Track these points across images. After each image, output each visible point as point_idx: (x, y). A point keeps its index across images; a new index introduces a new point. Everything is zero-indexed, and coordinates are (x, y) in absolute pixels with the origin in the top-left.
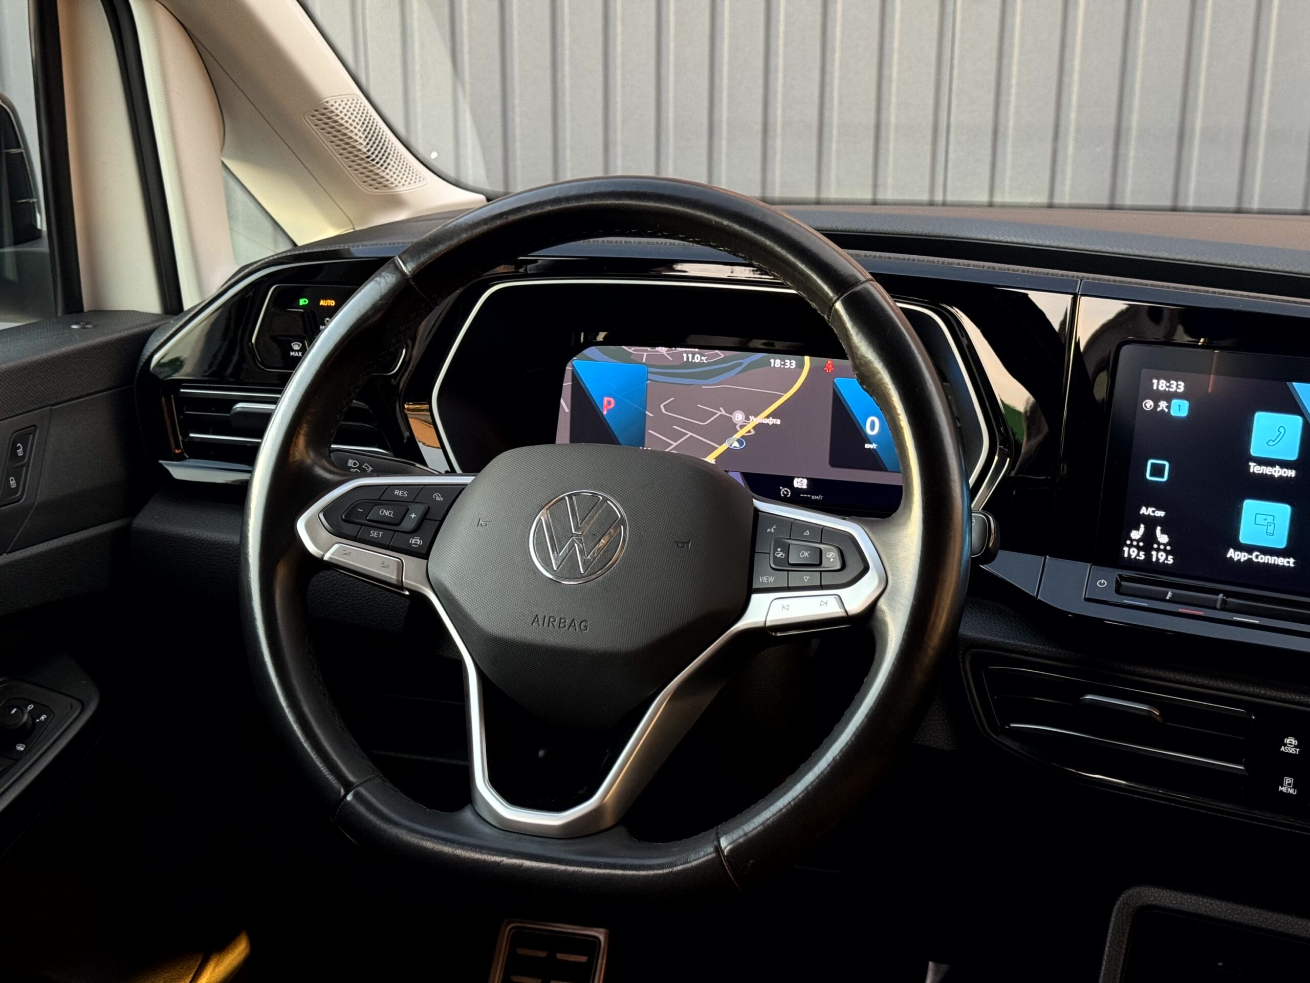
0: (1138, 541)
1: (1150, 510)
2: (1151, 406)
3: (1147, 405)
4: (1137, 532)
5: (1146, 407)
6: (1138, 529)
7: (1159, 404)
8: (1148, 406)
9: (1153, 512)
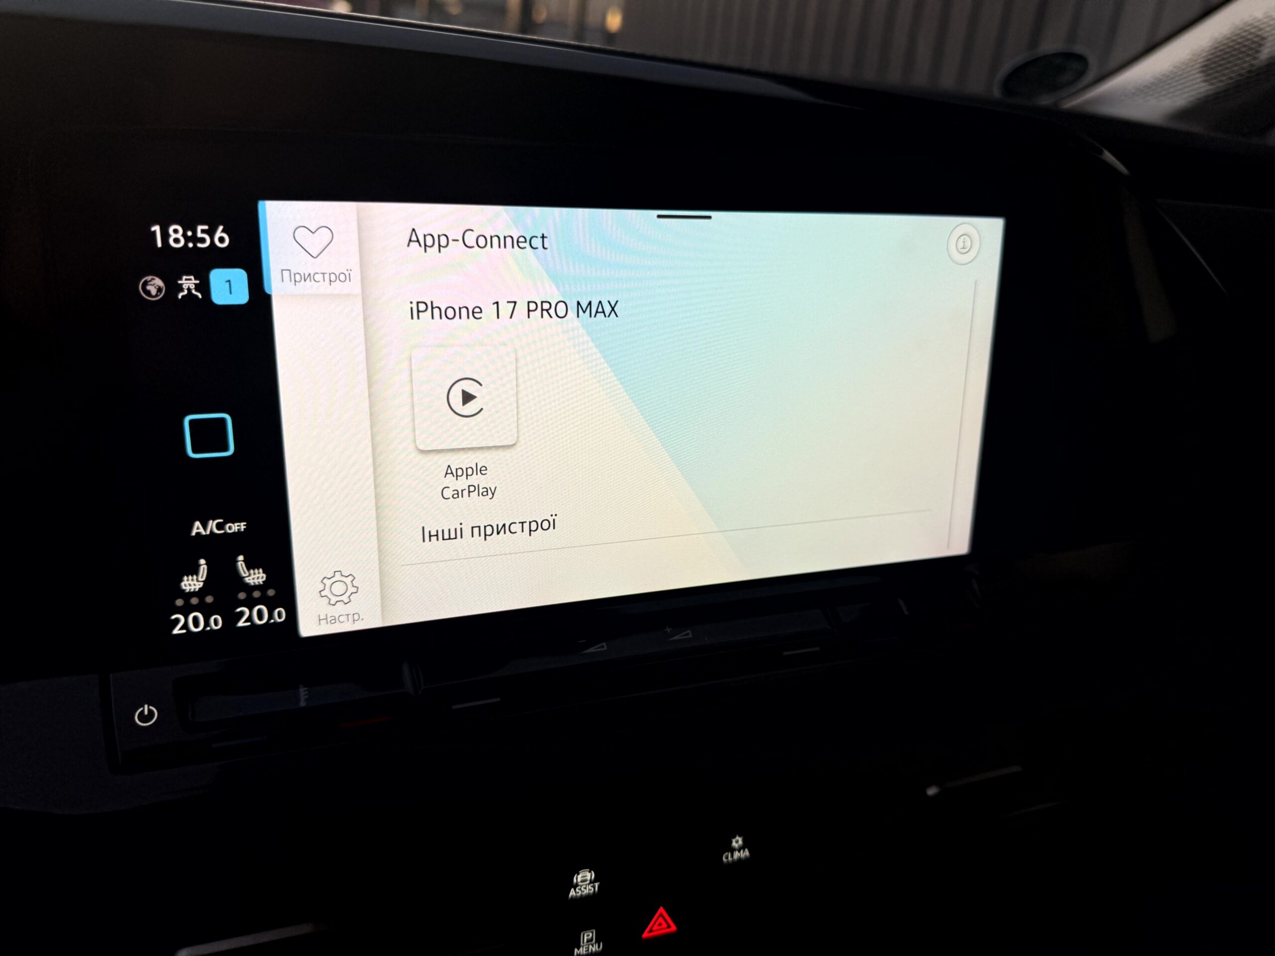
0: (200, 593)
1: (212, 525)
2: (159, 290)
3: (148, 288)
4: (195, 577)
5: (148, 293)
6: (195, 571)
7: (180, 282)
8: (154, 291)
9: (220, 526)
